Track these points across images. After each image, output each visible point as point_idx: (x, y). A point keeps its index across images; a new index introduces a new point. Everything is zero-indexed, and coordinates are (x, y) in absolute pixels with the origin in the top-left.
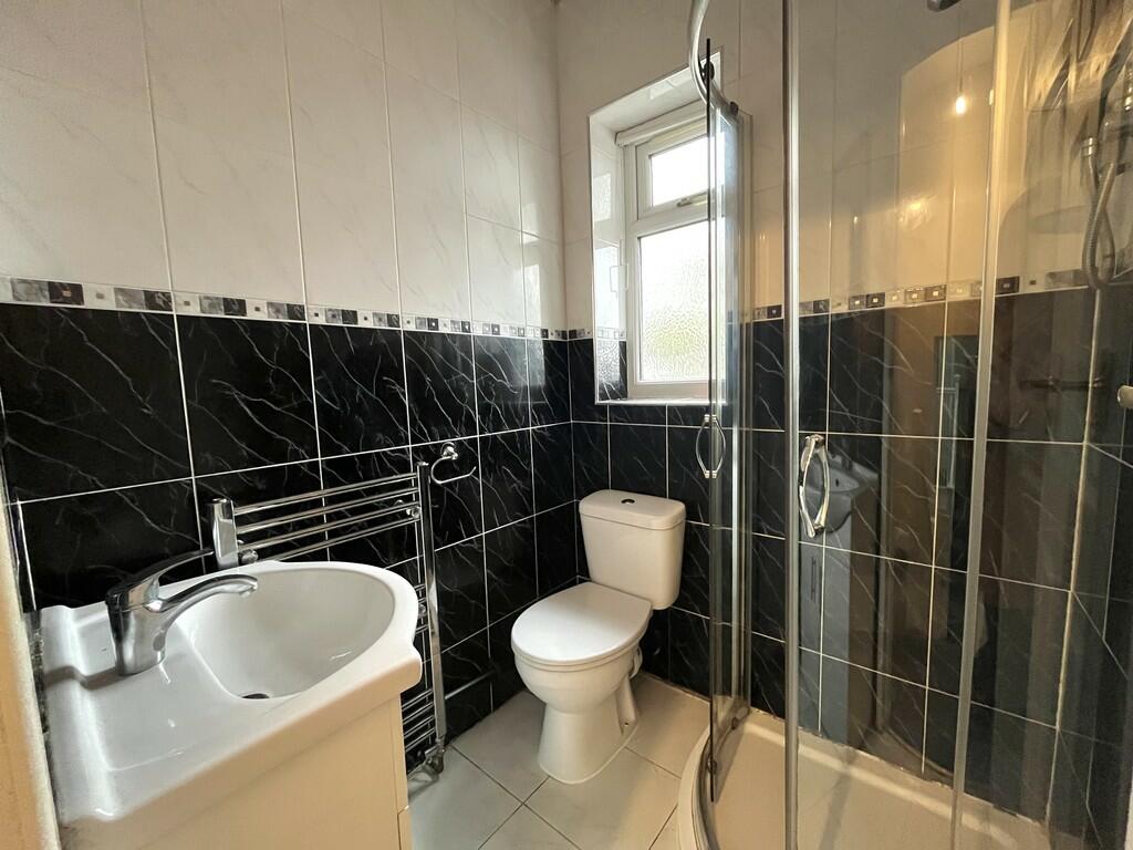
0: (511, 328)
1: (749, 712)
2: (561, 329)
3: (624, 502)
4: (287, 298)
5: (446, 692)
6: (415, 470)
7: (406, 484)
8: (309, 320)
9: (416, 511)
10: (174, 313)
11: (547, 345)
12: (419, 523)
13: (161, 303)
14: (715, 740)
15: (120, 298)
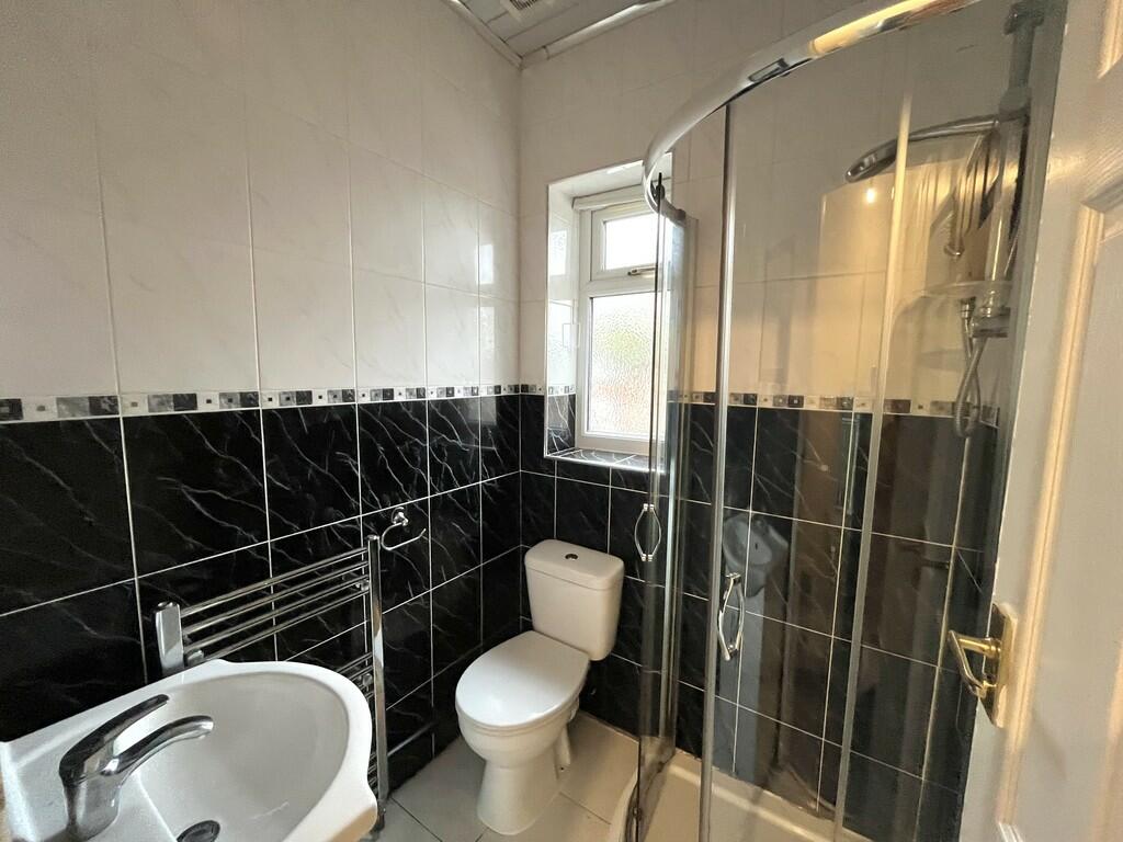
0: (466, 389)
1: (674, 754)
2: (513, 383)
3: (567, 557)
4: (238, 386)
5: (389, 750)
6: (365, 544)
7: (357, 559)
8: (263, 405)
9: (365, 584)
10: (120, 416)
11: (499, 400)
12: (368, 596)
13: (107, 408)
14: (641, 786)
15: (63, 407)
